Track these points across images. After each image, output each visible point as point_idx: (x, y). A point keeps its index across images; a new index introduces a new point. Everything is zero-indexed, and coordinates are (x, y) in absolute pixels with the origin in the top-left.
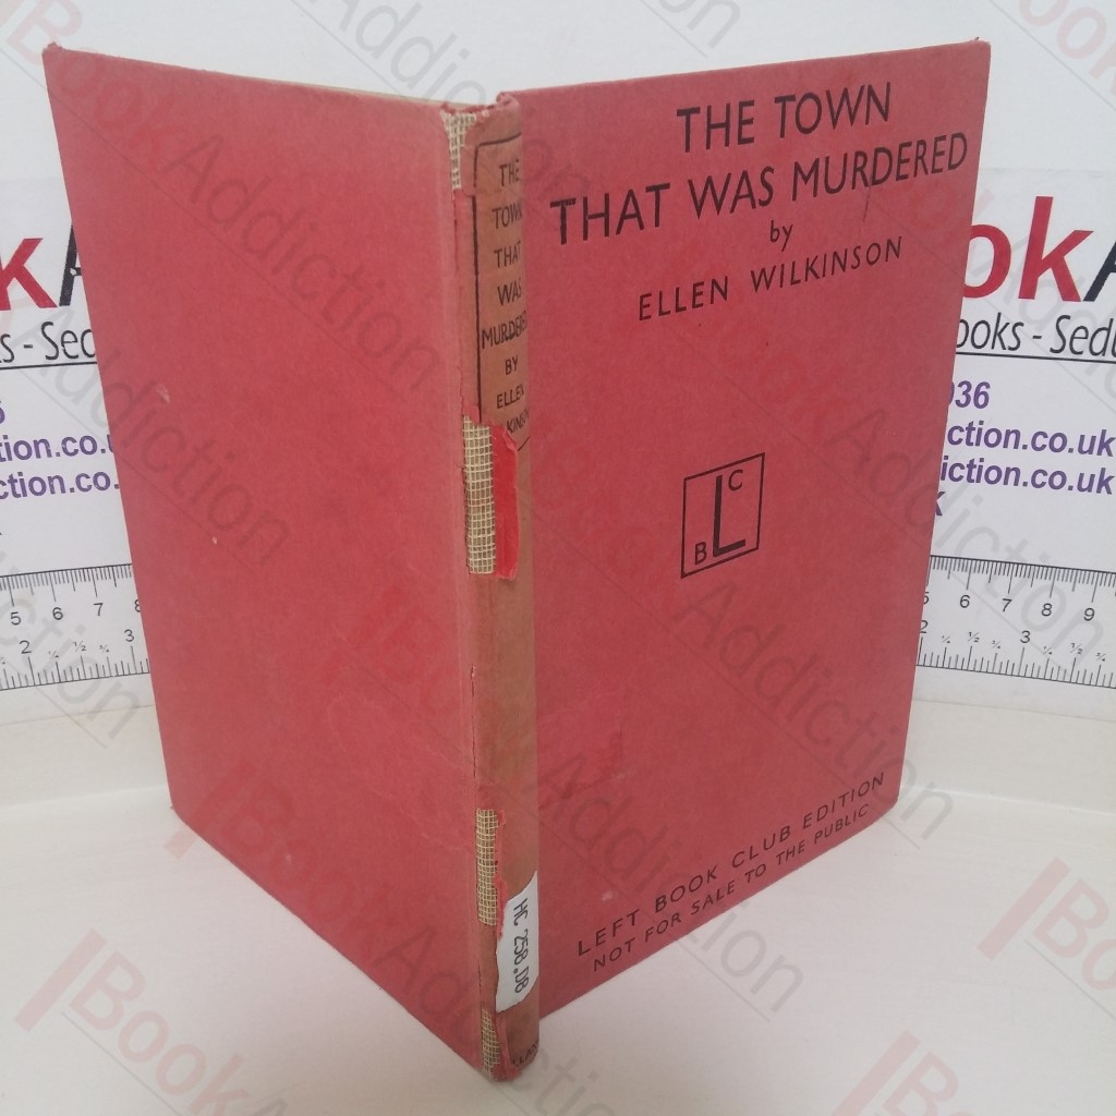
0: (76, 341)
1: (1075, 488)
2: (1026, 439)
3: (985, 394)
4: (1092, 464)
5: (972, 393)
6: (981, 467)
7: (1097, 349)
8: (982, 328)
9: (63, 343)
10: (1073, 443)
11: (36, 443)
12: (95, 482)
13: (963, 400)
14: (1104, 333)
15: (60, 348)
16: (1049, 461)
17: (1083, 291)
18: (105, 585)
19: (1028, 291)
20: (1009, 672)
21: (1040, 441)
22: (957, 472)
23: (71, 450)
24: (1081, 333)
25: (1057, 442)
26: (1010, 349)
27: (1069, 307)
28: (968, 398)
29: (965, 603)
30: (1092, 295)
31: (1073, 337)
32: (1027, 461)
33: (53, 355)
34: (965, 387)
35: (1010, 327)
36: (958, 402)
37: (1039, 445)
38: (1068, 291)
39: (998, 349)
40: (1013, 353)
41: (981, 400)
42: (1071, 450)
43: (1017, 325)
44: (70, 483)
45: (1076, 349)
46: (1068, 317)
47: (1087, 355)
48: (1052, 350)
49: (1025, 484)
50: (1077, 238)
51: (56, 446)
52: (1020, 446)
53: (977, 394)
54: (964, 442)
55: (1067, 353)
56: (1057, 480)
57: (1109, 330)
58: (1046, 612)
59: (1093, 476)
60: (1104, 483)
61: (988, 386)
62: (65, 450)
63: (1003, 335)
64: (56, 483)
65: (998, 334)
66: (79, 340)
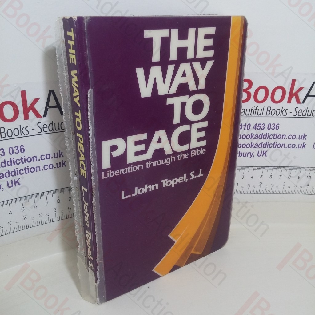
0: (47, 127)
1: (297, 148)
2: (287, 137)
3: (278, 126)
4: (301, 142)
5: (275, 126)
6: (276, 144)
7: (304, 115)
8: (279, 110)
9: (43, 128)
10: (297, 137)
11: (33, 157)
12: (49, 167)
13: (273, 128)
14: (306, 111)
15: (42, 129)
16: (292, 141)
17: (301, 101)
18: (49, 197)
19: (289, 101)
20: (280, 193)
21: (290, 137)
22: (271, 146)
23: (43, 158)
24: (301, 111)
25: (294, 137)
26: (285, 115)
27: (298, 105)
28: (274, 128)
29: (271, 177)
30: (303, 102)
31: (299, 112)
32: (287, 142)
33: (40, 131)
34: (274, 125)
35: (285, 110)
36: (272, 129)
37: (290, 138)
38: (298, 101)
39: (282, 116)
40: (285, 116)
41: (277, 128)
42: (297, 139)
43: (286, 110)
44: (42, 168)
45: (299, 115)
46: (298, 107)
47: (302, 116)
48: (294, 115)
49: (286, 147)
50: (301, 89)
51: (39, 158)
52: (286, 138)
53: (276, 127)
54: (273, 138)
55: (297, 116)
56: (293, 146)
57: (307, 110)
58: (289, 178)
59: (301, 145)
60: (304, 146)
61: (279, 124)
62: (41, 159)
63: (283, 112)
64: (38, 168)
65: (282, 112)
66: (48, 127)
